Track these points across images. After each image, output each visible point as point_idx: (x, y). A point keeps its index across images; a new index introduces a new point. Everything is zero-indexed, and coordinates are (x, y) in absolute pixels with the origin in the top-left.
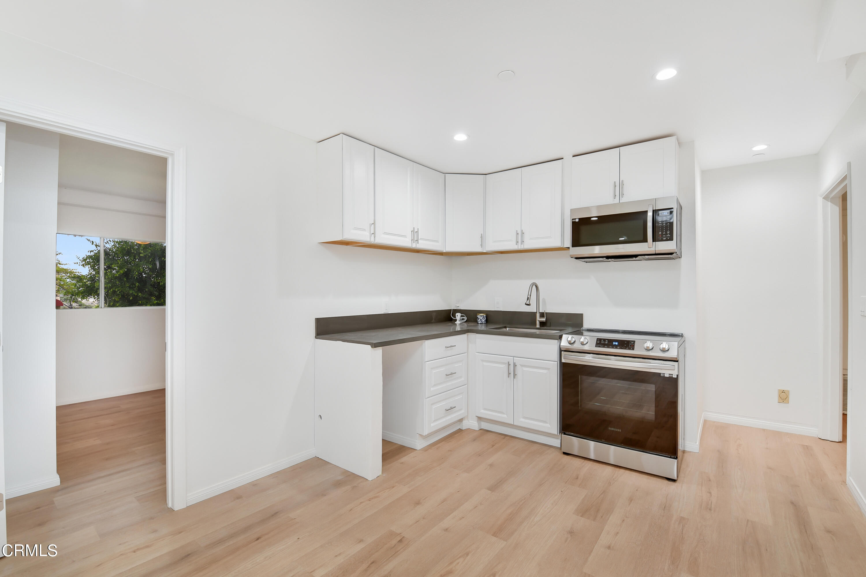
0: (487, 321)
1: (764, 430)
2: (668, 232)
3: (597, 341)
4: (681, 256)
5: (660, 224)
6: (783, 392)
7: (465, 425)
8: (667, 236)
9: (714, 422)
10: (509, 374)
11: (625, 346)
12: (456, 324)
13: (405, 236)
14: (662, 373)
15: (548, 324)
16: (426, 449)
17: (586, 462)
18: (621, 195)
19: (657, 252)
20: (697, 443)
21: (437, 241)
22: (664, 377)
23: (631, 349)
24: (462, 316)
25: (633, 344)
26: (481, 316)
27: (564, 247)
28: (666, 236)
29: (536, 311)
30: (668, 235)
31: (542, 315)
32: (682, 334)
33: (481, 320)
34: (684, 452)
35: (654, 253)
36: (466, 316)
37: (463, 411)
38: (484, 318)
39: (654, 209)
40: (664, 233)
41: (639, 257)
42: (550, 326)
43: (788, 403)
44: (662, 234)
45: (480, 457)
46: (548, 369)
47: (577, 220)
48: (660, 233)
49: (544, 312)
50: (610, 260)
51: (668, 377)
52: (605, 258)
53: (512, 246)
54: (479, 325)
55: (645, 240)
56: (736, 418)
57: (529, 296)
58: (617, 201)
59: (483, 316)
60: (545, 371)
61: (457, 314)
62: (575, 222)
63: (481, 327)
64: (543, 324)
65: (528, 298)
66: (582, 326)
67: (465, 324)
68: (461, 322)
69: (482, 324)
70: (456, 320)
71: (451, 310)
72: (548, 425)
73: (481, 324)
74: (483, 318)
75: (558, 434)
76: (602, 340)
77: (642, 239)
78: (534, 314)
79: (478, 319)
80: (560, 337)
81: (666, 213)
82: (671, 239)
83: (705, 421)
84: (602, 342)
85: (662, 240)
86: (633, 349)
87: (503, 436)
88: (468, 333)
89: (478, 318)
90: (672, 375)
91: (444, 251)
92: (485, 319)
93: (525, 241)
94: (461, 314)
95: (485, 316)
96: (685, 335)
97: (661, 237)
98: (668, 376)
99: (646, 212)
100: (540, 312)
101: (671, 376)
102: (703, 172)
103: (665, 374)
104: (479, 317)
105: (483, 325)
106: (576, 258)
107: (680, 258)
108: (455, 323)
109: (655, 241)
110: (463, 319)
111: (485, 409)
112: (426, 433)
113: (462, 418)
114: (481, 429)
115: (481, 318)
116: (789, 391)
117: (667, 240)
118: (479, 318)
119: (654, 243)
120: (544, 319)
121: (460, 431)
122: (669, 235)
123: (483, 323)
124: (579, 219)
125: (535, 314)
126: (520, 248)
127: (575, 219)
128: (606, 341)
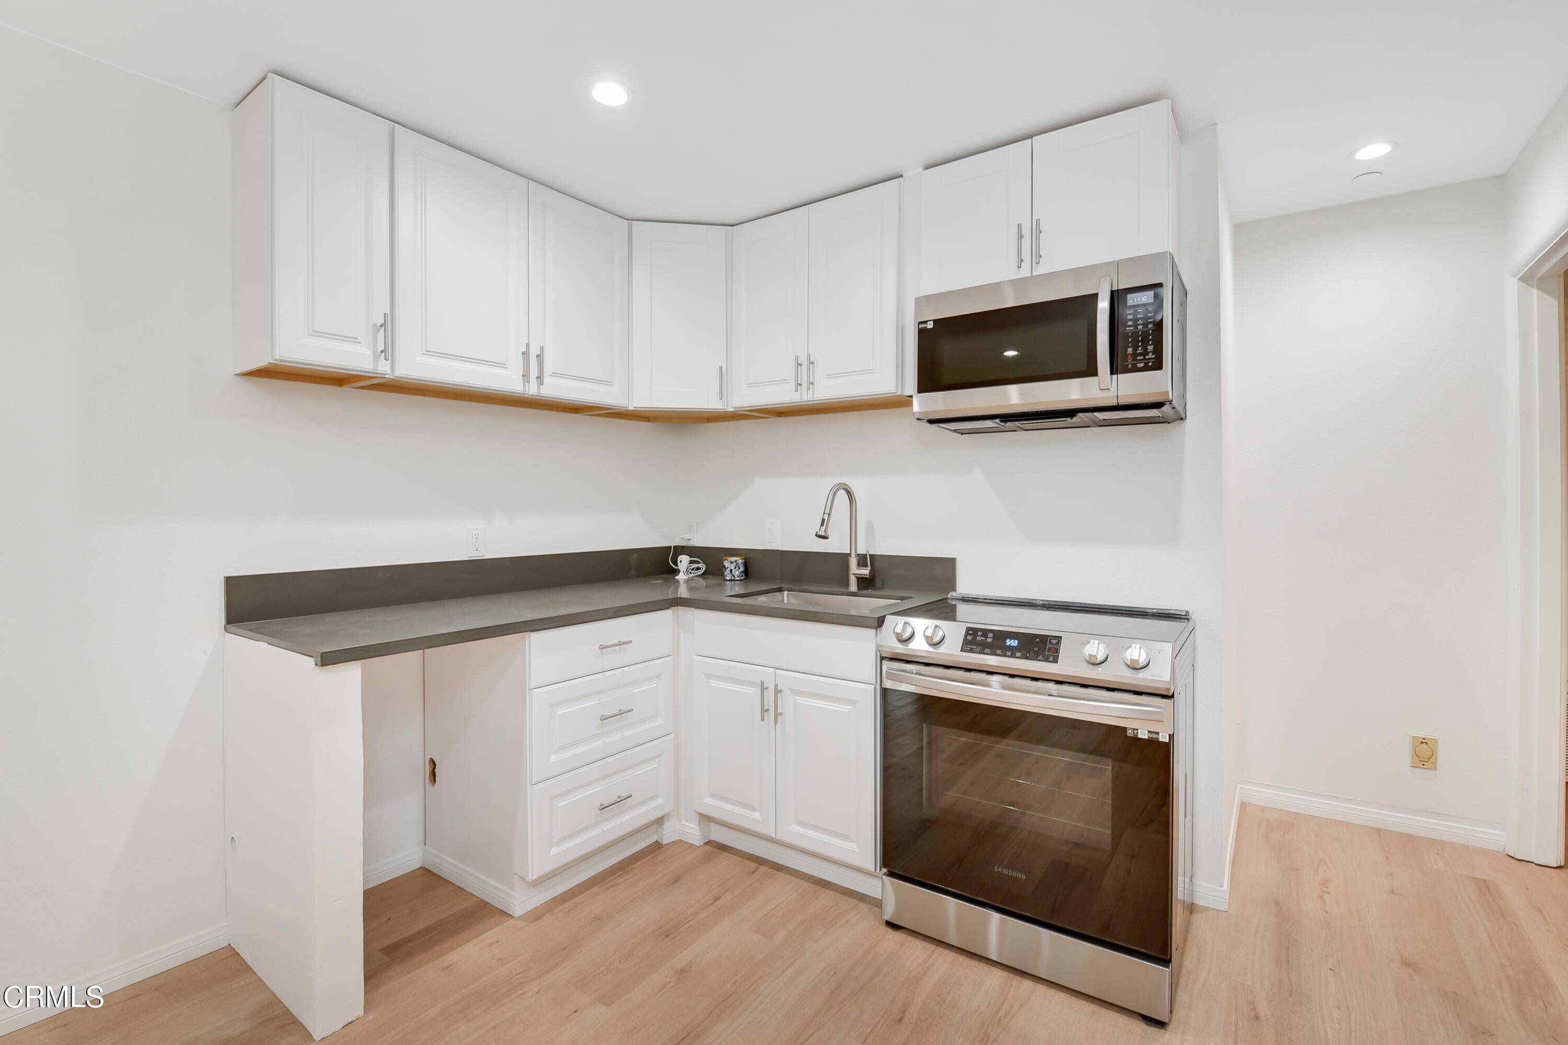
0: (746, 572)
1: (1378, 831)
2: (1150, 348)
3: (967, 634)
4: (1186, 413)
5: (1130, 326)
6: (1422, 743)
7: (668, 834)
8: (1147, 357)
9: (1263, 809)
10: (764, 711)
11: (1036, 649)
12: (677, 581)
13: (502, 365)
14: (1130, 729)
15: (878, 583)
16: (535, 916)
17: (941, 951)
18: (1037, 257)
19: (1122, 401)
20: (1226, 887)
21: (609, 383)
22: (1136, 739)
23: (1051, 659)
24: (691, 562)
25: (1056, 646)
26: (732, 562)
27: (904, 395)
28: (1144, 359)
29: (849, 552)
30: (1151, 356)
31: (862, 560)
32: (1187, 612)
33: (731, 571)
34: (1191, 908)
35: (1113, 402)
36: (703, 563)
37: (660, 801)
38: (739, 568)
39: (1115, 288)
40: (1140, 350)
41: (1081, 415)
42: (882, 588)
43: (1436, 769)
44: (1135, 355)
45: (667, 939)
46: (853, 703)
47: (930, 325)
48: (1130, 350)
49: (866, 553)
50: (1010, 425)
51: (1146, 739)
52: (997, 421)
53: (785, 395)
54: (728, 582)
55: (1092, 371)
56: (1317, 800)
57: (826, 517)
58: (1025, 272)
59: (736, 561)
60: (845, 708)
61: (680, 558)
62: (925, 330)
63: (731, 589)
64: (866, 584)
65: (823, 520)
66: (954, 588)
67: (702, 582)
68: (691, 575)
69: (734, 580)
70: (677, 572)
71: (671, 547)
72: (853, 846)
73: (730, 580)
74: (735, 568)
75: (876, 870)
76: (980, 633)
77: (1083, 367)
78: (844, 559)
79: (725, 570)
80: (880, 622)
81: (1146, 298)
82: (1158, 365)
83: (1243, 806)
84: (978, 638)
85: (1135, 369)
86: (1056, 661)
87: (754, 865)
88: (679, 607)
89: (724, 566)
90: (1158, 733)
91: (630, 409)
92: (742, 569)
93: (815, 383)
94: (691, 557)
95: (740, 561)
96: (1194, 616)
97: (1133, 360)
98: (1146, 737)
99: (1094, 297)
100: (858, 552)
101: (1155, 736)
102: (1237, 228)
103: (1137, 730)
104: (726, 564)
105: (737, 582)
106: (931, 422)
107: (1182, 419)
108: (676, 578)
109: (1117, 373)
110: (698, 569)
111: (713, 796)
112: (534, 873)
113: (663, 817)
114: (709, 843)
115: (733, 567)
116: (1436, 741)
117: (1146, 368)
118: (728, 568)
119: (1115, 377)
120: (866, 572)
121: (657, 847)
122: (1153, 355)
123: (736, 579)
124: (935, 321)
125: (845, 557)
126: (806, 400)
127: (926, 322)
128: (990, 635)
